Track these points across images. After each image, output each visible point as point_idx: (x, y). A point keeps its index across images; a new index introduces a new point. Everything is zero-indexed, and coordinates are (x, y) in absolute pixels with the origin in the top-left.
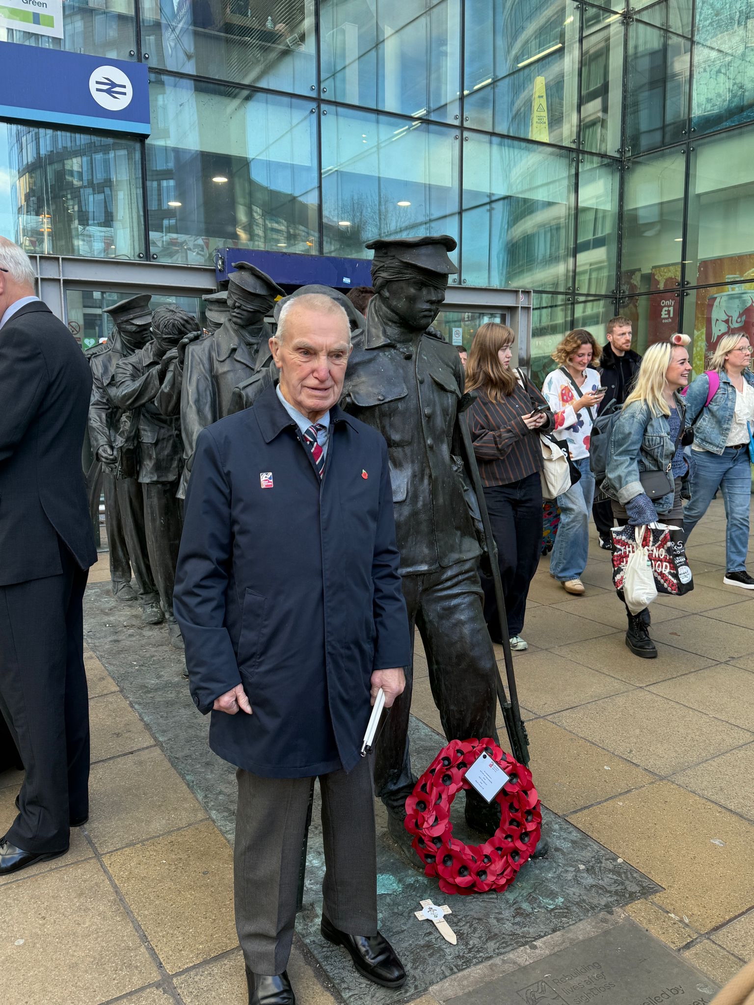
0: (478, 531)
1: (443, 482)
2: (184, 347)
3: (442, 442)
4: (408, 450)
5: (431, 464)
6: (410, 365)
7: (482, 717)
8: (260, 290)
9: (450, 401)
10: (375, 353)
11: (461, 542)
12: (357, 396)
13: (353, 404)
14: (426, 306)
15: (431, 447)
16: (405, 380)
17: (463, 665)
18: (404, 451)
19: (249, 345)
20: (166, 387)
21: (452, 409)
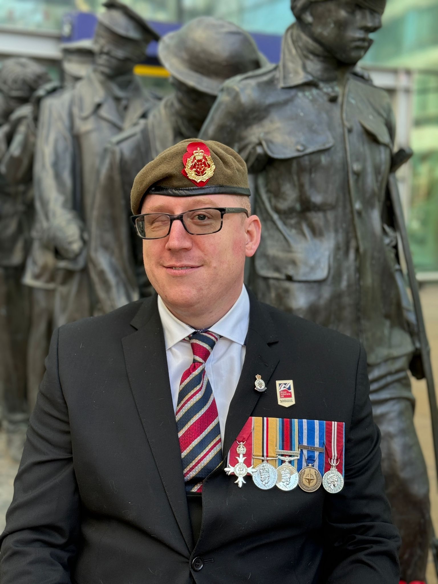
0: (409, 324)
1: (373, 258)
2: (38, 101)
3: (372, 207)
4: (330, 215)
5: (359, 234)
6: (336, 110)
7: (412, 555)
8: (133, 33)
9: (383, 156)
10: (293, 92)
11: (390, 333)
12: (271, 145)
13: (266, 155)
14: (359, 34)
15: (359, 213)
16: (330, 126)
17: (391, 489)
18: (325, 217)
19: (117, 99)
20: (15, 149)
21: (385, 167)
